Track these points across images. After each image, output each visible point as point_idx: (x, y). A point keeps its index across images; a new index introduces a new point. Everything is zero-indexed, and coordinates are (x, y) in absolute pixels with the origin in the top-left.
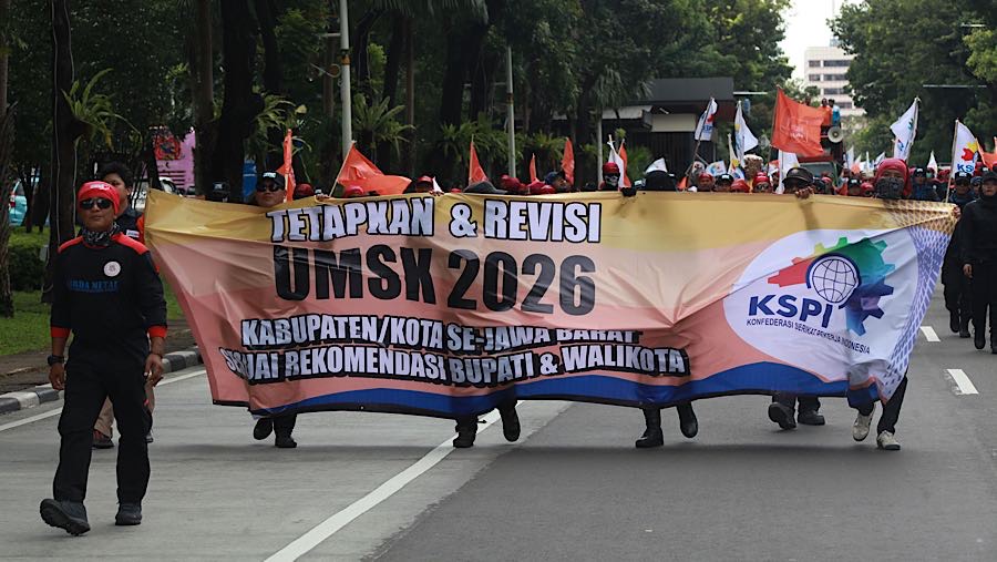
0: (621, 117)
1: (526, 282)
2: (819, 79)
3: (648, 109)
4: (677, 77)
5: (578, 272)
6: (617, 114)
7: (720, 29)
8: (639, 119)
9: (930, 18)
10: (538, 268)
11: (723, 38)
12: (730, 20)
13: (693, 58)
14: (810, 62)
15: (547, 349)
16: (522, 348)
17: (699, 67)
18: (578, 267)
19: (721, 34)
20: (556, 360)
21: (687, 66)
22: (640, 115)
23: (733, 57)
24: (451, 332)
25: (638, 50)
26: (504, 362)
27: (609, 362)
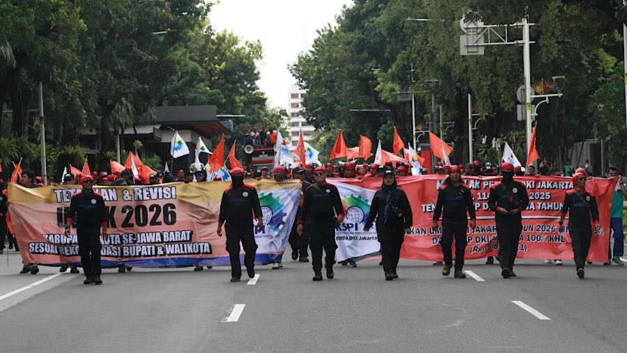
0: (138, 132)
1: (151, 215)
2: (298, 106)
3: (158, 127)
4: (181, 105)
5: (169, 209)
6: (135, 131)
7: (211, 73)
8: (151, 134)
9: (354, 64)
10: (155, 209)
11: (213, 79)
12: (217, 66)
13: (190, 92)
14: (292, 95)
15: (160, 244)
16: (151, 243)
17: (195, 98)
18: (169, 207)
19: (211, 76)
20: (163, 250)
21: (187, 97)
22: (152, 132)
23: (218, 91)
24: (124, 237)
25: (140, 86)
26: (144, 247)
27: (182, 252)
